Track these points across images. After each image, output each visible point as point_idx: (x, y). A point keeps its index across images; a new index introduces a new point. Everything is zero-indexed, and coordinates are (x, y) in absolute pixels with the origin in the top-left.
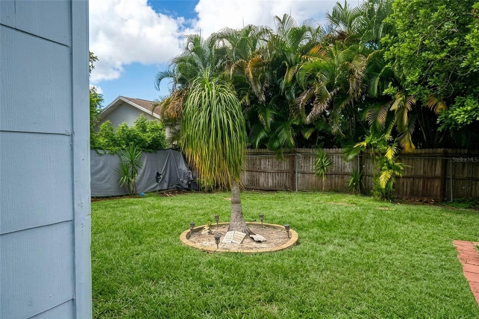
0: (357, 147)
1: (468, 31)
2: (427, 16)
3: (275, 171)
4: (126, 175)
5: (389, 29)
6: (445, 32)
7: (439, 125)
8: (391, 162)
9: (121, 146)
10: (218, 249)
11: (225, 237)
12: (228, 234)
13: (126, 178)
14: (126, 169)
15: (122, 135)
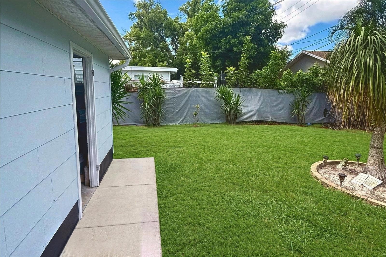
4: (297, 109)
9: (296, 87)
10: (341, 186)
11: (356, 178)
12: (362, 177)
13: (297, 111)
14: (298, 104)
15: (297, 79)
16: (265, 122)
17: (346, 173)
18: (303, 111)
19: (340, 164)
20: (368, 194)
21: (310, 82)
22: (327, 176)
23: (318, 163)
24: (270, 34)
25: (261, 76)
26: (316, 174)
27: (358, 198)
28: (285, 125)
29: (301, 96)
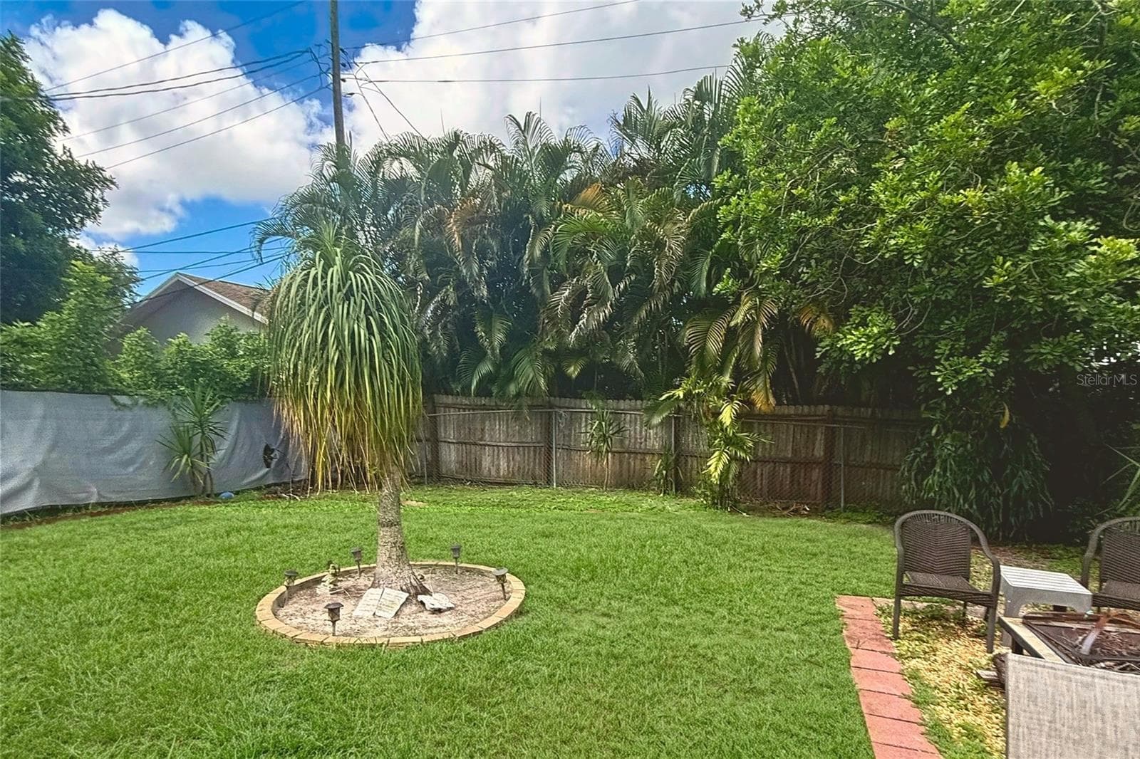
0: (669, 398)
1: (876, 174)
2: (803, 138)
3: (513, 445)
4: (185, 453)
5: (732, 159)
6: (835, 173)
7: (819, 362)
8: (730, 432)
9: (175, 387)
10: (334, 635)
11: (362, 602)
12: (372, 595)
13: (187, 460)
14: (187, 440)
15: (177, 363)
16: (75, 511)
17: (340, 599)
18: (205, 458)
19: (324, 582)
20: (386, 630)
21: (214, 372)
22: (300, 620)
23: (272, 596)
24: (49, 196)
25: (38, 346)
26: (272, 624)
27: (373, 646)
28: (152, 508)
29: (195, 415)
